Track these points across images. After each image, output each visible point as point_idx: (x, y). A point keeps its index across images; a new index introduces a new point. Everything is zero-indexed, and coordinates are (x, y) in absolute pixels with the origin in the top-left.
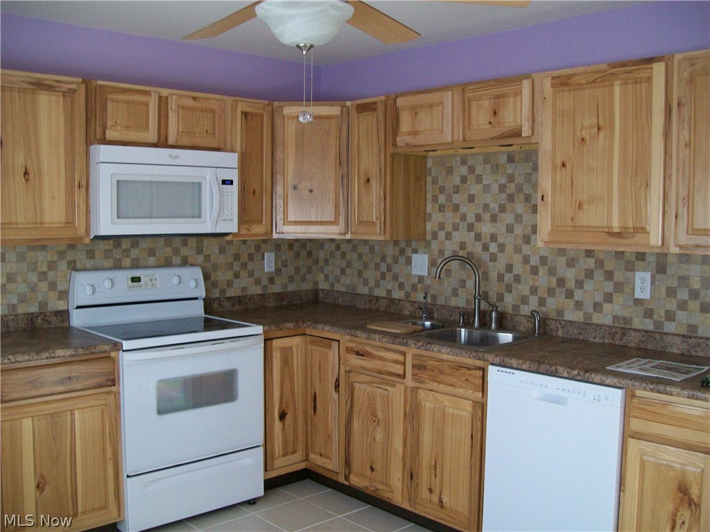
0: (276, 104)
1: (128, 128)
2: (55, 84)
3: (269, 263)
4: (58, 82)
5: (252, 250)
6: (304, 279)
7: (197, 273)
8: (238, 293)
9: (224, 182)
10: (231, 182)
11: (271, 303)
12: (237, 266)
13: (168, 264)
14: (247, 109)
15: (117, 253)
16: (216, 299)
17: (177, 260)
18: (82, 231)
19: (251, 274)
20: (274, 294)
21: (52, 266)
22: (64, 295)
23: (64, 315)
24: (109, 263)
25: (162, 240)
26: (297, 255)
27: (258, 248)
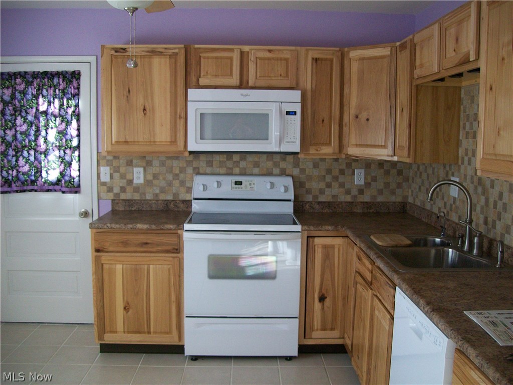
0: (346, 49)
1: (216, 76)
2: (163, 50)
3: (359, 178)
4: (166, 49)
5: (344, 167)
6: (393, 193)
7: (289, 181)
8: (329, 199)
9: (288, 113)
10: (295, 113)
11: (358, 210)
12: (328, 179)
13: (269, 174)
14: (316, 56)
15: (229, 164)
16: (309, 202)
17: (276, 171)
18: (182, 148)
19: (342, 185)
20: (363, 202)
21: (182, 170)
22: (189, 190)
23: (188, 203)
24: (223, 171)
25: (265, 156)
26: (387, 173)
27: (349, 165)
